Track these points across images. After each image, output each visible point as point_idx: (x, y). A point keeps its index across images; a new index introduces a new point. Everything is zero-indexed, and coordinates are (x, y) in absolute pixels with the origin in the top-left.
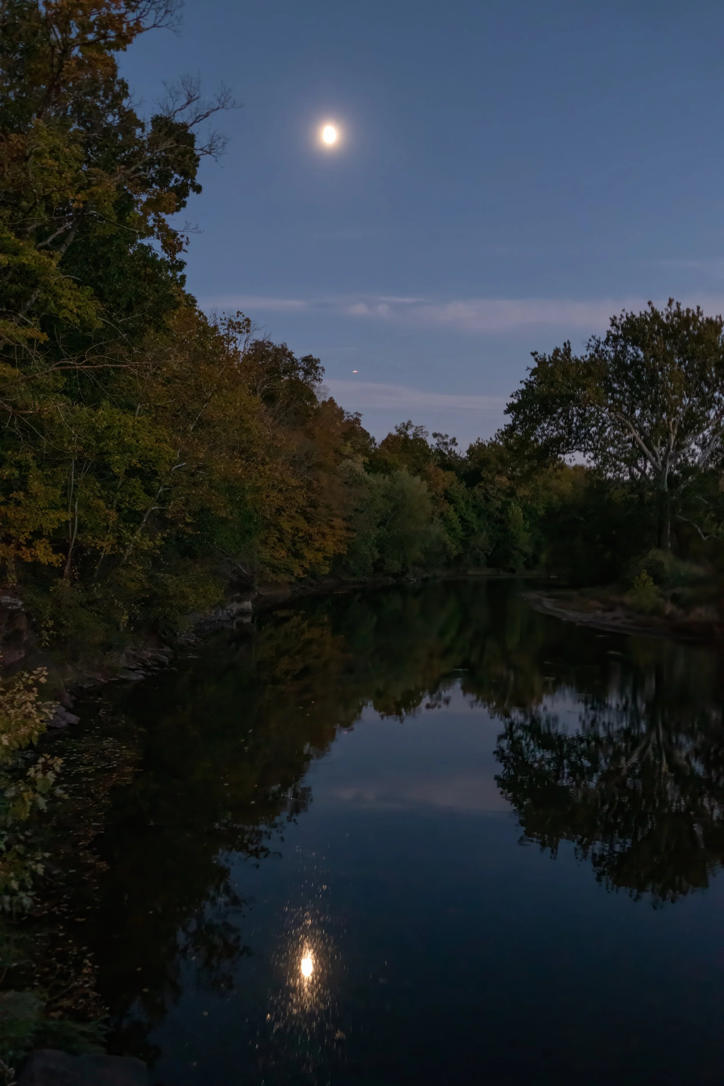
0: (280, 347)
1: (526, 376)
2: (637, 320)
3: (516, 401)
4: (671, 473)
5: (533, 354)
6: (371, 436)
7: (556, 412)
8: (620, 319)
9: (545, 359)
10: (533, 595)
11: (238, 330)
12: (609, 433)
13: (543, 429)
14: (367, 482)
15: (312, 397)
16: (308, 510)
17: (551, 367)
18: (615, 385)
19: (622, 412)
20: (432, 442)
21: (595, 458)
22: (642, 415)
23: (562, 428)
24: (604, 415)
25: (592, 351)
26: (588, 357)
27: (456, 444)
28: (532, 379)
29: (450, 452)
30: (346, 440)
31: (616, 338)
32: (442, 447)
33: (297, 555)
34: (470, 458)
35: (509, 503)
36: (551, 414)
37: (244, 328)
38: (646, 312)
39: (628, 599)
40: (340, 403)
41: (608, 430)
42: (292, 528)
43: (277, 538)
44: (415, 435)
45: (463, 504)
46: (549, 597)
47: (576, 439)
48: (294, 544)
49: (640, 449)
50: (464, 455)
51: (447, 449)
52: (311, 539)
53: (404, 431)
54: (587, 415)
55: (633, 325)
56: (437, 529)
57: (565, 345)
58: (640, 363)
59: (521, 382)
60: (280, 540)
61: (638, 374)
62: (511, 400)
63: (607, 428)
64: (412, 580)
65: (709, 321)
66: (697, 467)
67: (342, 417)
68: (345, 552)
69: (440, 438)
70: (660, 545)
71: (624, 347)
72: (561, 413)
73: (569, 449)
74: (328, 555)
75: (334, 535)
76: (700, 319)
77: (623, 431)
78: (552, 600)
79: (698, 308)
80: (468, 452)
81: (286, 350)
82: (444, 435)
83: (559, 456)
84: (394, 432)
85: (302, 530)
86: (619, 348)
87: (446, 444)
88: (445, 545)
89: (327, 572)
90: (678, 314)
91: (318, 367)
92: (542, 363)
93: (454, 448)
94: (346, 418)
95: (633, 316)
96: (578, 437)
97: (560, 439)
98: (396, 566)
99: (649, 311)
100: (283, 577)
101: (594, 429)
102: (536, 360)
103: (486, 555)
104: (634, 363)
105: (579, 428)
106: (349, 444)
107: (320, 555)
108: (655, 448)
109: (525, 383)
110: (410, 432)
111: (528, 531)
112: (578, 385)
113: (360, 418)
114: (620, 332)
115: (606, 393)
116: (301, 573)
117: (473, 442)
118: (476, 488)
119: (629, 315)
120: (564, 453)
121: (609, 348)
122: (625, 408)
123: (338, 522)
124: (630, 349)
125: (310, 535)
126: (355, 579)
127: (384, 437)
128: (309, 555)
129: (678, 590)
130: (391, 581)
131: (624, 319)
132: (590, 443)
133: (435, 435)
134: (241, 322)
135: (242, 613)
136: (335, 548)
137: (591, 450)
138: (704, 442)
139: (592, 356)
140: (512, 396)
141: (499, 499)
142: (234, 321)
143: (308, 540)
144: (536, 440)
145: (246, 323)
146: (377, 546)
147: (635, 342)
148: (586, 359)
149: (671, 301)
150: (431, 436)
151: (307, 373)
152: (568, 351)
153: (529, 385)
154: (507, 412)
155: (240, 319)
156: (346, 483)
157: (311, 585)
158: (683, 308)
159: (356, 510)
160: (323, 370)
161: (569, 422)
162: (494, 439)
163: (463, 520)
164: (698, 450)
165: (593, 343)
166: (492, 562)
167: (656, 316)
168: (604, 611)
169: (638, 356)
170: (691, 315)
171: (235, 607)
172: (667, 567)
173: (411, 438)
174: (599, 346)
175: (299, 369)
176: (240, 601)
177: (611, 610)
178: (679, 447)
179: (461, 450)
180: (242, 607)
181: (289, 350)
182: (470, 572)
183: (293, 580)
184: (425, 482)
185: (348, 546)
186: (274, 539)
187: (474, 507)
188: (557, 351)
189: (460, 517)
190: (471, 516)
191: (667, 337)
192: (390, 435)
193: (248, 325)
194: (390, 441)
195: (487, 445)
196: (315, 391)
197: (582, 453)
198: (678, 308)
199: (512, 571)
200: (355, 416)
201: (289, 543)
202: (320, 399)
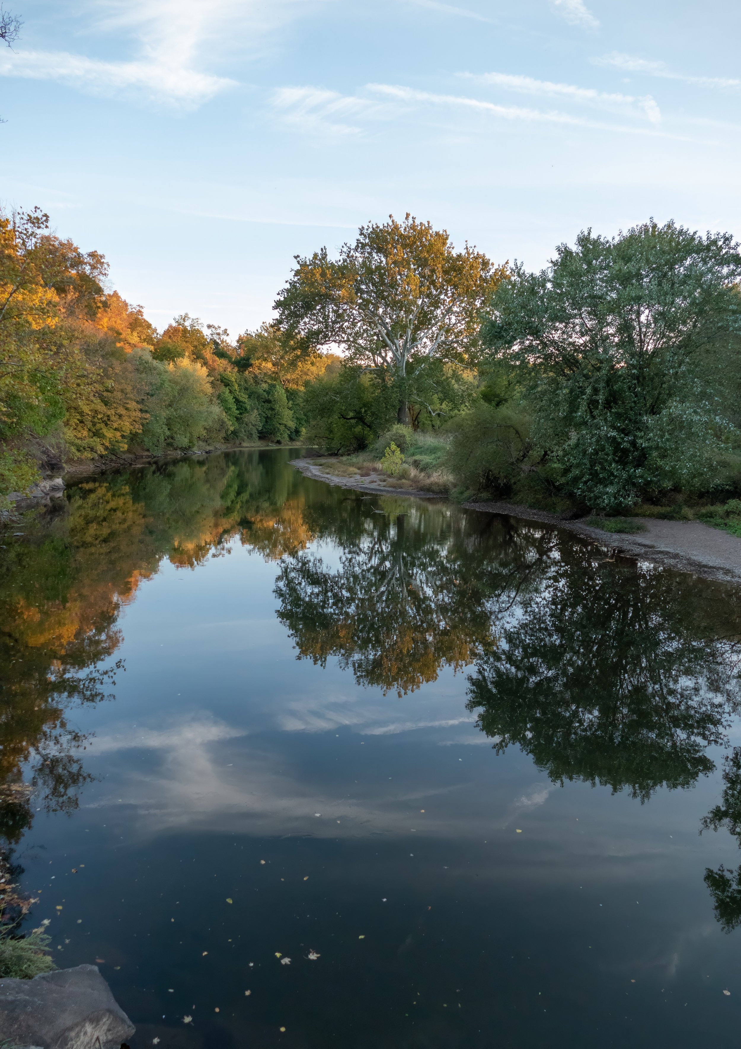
0: (66, 242)
1: (290, 276)
2: (381, 230)
3: (282, 299)
4: (408, 361)
5: (296, 257)
6: (153, 327)
7: (315, 309)
8: (367, 229)
9: (306, 262)
10: (300, 464)
11: (36, 225)
12: (360, 328)
13: (305, 323)
14: (155, 369)
15: (99, 291)
16: (105, 394)
17: (311, 269)
18: (363, 287)
19: (369, 309)
20: (207, 332)
21: (349, 349)
22: (385, 312)
23: (320, 322)
24: (354, 312)
25: (344, 256)
26: (342, 261)
27: (228, 335)
28: (296, 279)
29: (222, 342)
30: (133, 330)
31: (364, 246)
32: (216, 337)
33: (97, 434)
34: (240, 347)
35: (274, 386)
36: (312, 310)
37: (42, 223)
38: (388, 224)
39: (379, 465)
40: (124, 296)
41: (359, 324)
42: (91, 410)
43: (78, 420)
44: (192, 326)
45: (236, 387)
46: (316, 465)
47: (332, 332)
48: (94, 424)
49: (384, 341)
50: (234, 344)
51: (220, 338)
52: (109, 420)
53: (182, 322)
54: (341, 311)
55: (377, 236)
56: (216, 410)
57: (322, 249)
58: (383, 268)
59: (286, 282)
60: (81, 422)
61: (381, 276)
62: (278, 298)
63: (357, 323)
64: (197, 452)
65: (437, 234)
66: (427, 357)
67: (126, 310)
68: (140, 431)
69: (213, 329)
70: (400, 421)
71: (370, 253)
72: (319, 310)
73: (326, 341)
74: (125, 434)
75: (129, 417)
76: (431, 232)
77: (370, 326)
78: (317, 467)
79: (428, 222)
80: (238, 342)
81: (72, 245)
82: (216, 326)
83: (319, 346)
84: (174, 324)
85: (100, 413)
86: (367, 255)
87: (218, 334)
88: (223, 422)
89: (126, 449)
90: (413, 227)
91: (103, 263)
92: (304, 265)
93: (224, 337)
94: (130, 310)
95: (378, 227)
96: (334, 330)
97: (319, 332)
98: (183, 441)
99: (391, 224)
100: (88, 455)
101: (346, 324)
102: (298, 262)
103: (257, 429)
104: (379, 268)
105: (334, 322)
106: (135, 334)
107: (118, 434)
108: (396, 341)
109: (290, 283)
110: (187, 324)
111: (290, 409)
112: (334, 286)
113: (142, 310)
114: (367, 241)
115: (356, 294)
116: (102, 450)
117: (242, 333)
118: (247, 372)
119: (375, 226)
120: (322, 344)
121: (358, 255)
122: (371, 307)
123: (132, 405)
124: (374, 255)
125: (108, 416)
126: (149, 454)
127: (166, 327)
128: (109, 434)
129: (417, 457)
130: (179, 454)
131: (371, 230)
132: (343, 335)
133: (209, 327)
134: (40, 217)
135: (55, 489)
136: (132, 427)
137: (344, 342)
138: (433, 336)
139: (345, 261)
140: (278, 294)
141: (266, 382)
142: (33, 216)
143: (107, 422)
144: (299, 333)
145: (44, 218)
146: (167, 425)
147: (379, 250)
148: (340, 263)
149: (408, 215)
150: (206, 328)
151: (93, 267)
152: (324, 256)
153: (293, 284)
154: (275, 308)
155: (39, 214)
156: (138, 370)
157: (112, 460)
158: (417, 222)
159: (148, 394)
160: (108, 265)
161: (326, 317)
162: (260, 331)
163: (237, 401)
164: (428, 343)
165: (345, 249)
166: (263, 436)
167: (396, 228)
168: (362, 475)
169: (381, 262)
170: (423, 228)
171: (47, 484)
172: (408, 439)
173: (189, 328)
174: (350, 252)
175: (86, 263)
176: (51, 477)
177: (367, 475)
178: (414, 340)
179: (232, 341)
180: (53, 483)
181: (75, 245)
182: (244, 444)
183: (96, 457)
184: (204, 368)
185: (143, 425)
186: (76, 421)
187: (246, 389)
188: (316, 255)
189: (234, 398)
190: (244, 397)
191: (404, 246)
192: (170, 326)
193: (47, 221)
194: (171, 332)
195: (254, 335)
196: (101, 284)
197: (337, 344)
198: (414, 222)
199: (279, 442)
200: (138, 308)
201: (89, 425)
202: (106, 292)
